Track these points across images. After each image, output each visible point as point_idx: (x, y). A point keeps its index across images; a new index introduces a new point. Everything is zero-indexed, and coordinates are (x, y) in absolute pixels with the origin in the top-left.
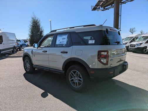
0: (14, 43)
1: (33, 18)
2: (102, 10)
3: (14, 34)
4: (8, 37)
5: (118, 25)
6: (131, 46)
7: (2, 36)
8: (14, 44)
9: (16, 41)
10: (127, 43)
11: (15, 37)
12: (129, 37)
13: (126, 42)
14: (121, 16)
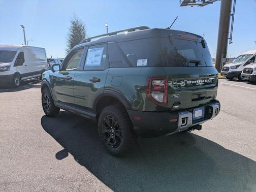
0: (43, 64)
1: (73, 23)
2: (200, 5)
3: (44, 49)
4: (34, 55)
5: (228, 33)
6: (245, 71)
7: (23, 52)
8: (43, 66)
9: (46, 61)
10: (239, 66)
11: (45, 54)
12: (244, 55)
13: (237, 64)
14: (233, 14)
